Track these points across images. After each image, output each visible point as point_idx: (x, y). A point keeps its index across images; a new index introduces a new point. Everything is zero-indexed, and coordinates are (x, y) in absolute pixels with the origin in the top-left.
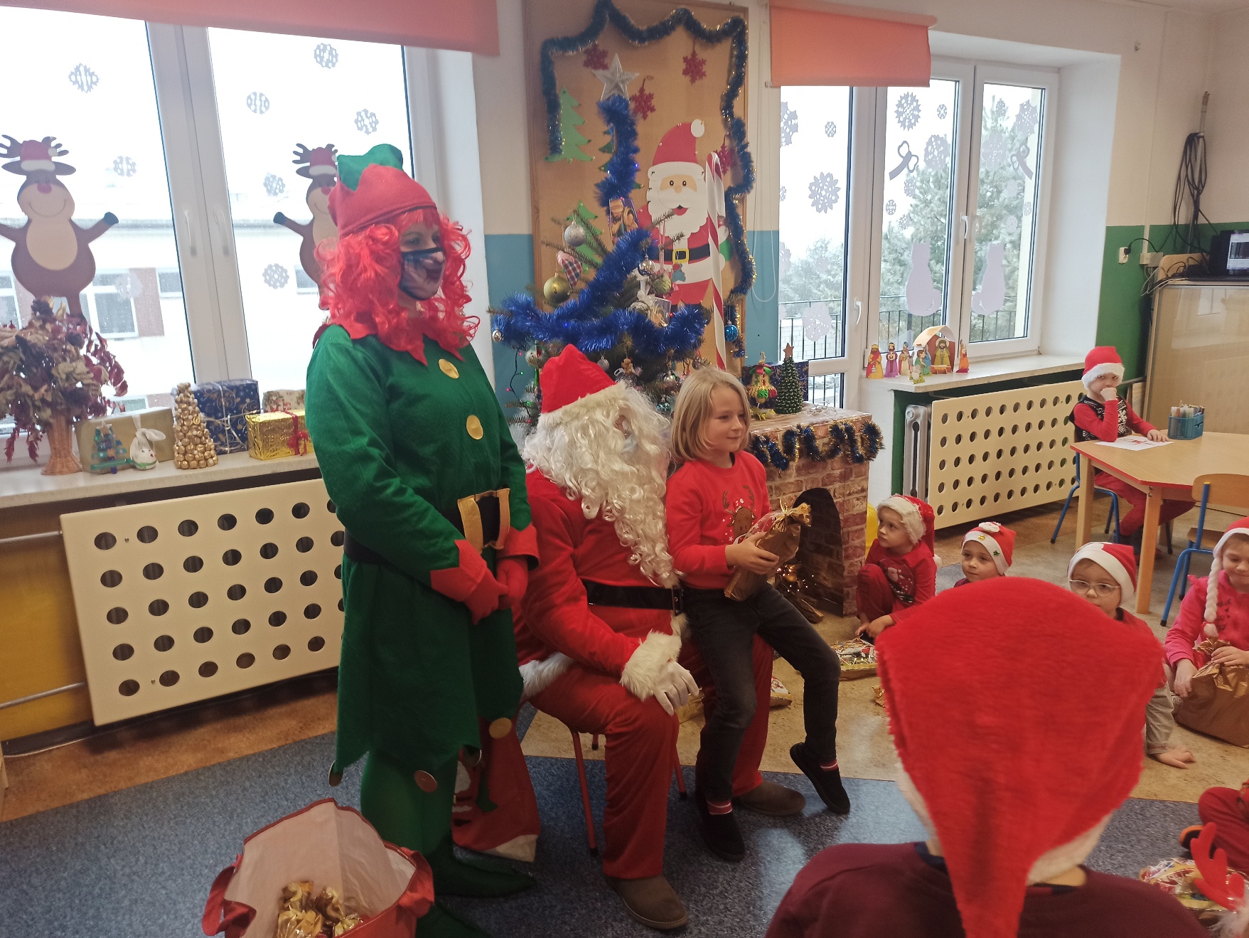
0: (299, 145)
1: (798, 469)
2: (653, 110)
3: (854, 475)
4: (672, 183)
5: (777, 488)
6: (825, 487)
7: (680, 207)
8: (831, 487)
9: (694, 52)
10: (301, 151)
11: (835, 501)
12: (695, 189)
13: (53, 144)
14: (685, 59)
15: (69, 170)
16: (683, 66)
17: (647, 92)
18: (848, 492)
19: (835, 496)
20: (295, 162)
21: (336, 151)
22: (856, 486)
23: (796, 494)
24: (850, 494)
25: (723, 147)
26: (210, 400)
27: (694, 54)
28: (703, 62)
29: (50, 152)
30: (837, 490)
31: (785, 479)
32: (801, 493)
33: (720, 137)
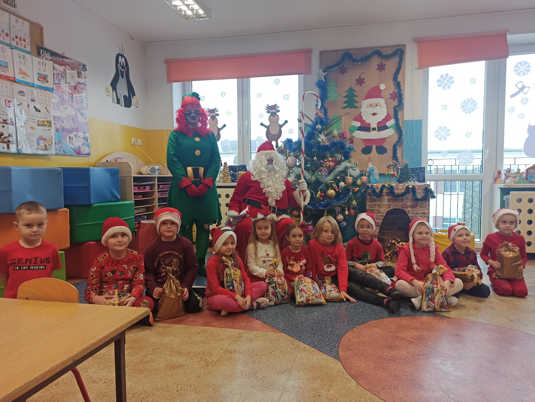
0: (267, 105)
1: (389, 200)
2: (364, 83)
3: (419, 206)
4: (371, 106)
5: (378, 205)
6: (403, 209)
7: (374, 113)
8: (406, 209)
9: (381, 62)
10: (268, 106)
11: (409, 215)
12: (381, 107)
13: (216, 109)
14: (378, 65)
15: (218, 115)
16: (377, 67)
17: (362, 78)
18: (416, 213)
19: (409, 213)
20: (266, 109)
21: (277, 106)
22: (420, 211)
23: (388, 209)
24: (416, 214)
25: (394, 92)
26: (234, 168)
27: (381, 63)
28: (385, 65)
29: (215, 111)
30: (409, 211)
31: (382, 202)
32: (390, 209)
33: (392, 89)
